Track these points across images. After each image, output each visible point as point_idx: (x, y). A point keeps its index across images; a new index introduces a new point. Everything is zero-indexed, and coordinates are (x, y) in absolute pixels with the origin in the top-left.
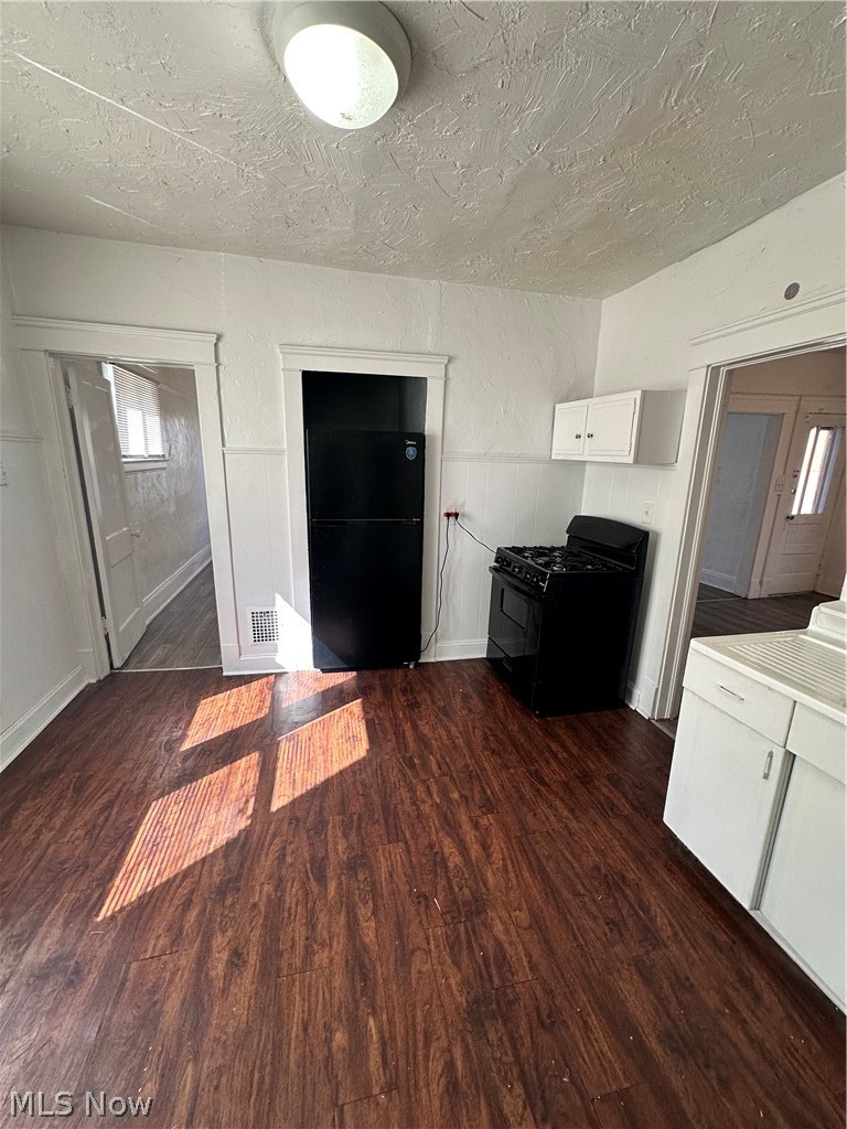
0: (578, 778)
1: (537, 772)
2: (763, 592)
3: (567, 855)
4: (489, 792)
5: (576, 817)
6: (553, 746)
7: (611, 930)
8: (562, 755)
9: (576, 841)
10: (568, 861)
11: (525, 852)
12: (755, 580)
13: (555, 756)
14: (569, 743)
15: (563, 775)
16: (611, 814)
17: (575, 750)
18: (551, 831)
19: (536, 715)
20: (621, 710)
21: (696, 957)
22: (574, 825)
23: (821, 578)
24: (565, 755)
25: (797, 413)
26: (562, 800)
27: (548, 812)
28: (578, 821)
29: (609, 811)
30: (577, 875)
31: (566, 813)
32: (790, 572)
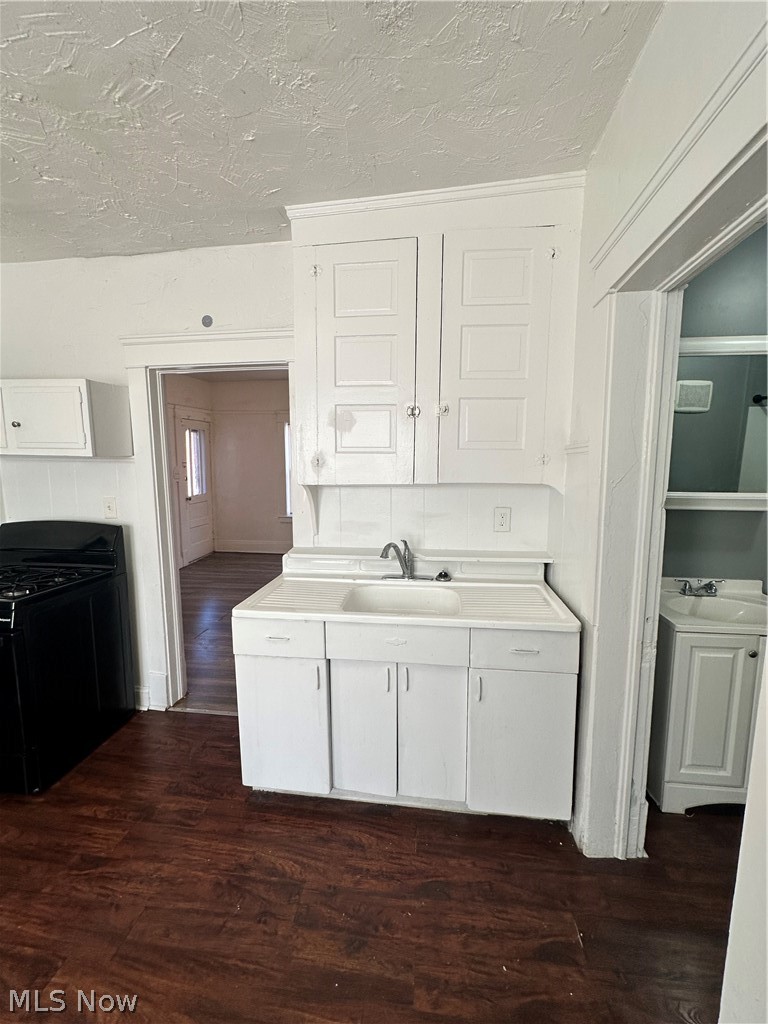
0: (138, 819)
1: (83, 858)
2: (185, 562)
3: (181, 905)
4: (29, 951)
5: (164, 861)
6: (85, 811)
7: (265, 923)
8: (102, 812)
9: (182, 883)
10: (188, 911)
11: (135, 960)
13: (95, 820)
14: (101, 792)
15: (118, 832)
16: (193, 823)
17: (113, 795)
18: (149, 904)
19: (38, 794)
20: (134, 720)
21: (320, 864)
22: (167, 870)
23: (216, 541)
24: (107, 809)
26: (137, 858)
27: (130, 887)
28: (169, 862)
29: (190, 822)
30: (206, 913)
31: (151, 867)
32: (198, 541)
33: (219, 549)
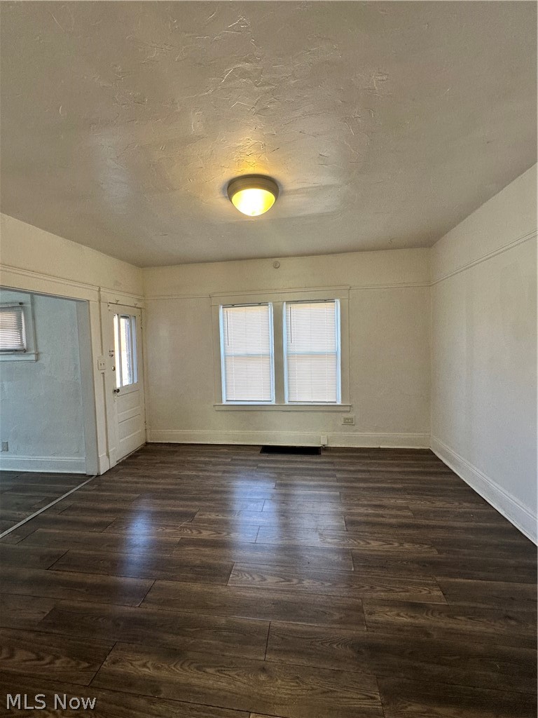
2: (111, 463)
12: (102, 455)
23: (148, 432)
25: (100, 301)
32: (127, 435)
33: (151, 440)
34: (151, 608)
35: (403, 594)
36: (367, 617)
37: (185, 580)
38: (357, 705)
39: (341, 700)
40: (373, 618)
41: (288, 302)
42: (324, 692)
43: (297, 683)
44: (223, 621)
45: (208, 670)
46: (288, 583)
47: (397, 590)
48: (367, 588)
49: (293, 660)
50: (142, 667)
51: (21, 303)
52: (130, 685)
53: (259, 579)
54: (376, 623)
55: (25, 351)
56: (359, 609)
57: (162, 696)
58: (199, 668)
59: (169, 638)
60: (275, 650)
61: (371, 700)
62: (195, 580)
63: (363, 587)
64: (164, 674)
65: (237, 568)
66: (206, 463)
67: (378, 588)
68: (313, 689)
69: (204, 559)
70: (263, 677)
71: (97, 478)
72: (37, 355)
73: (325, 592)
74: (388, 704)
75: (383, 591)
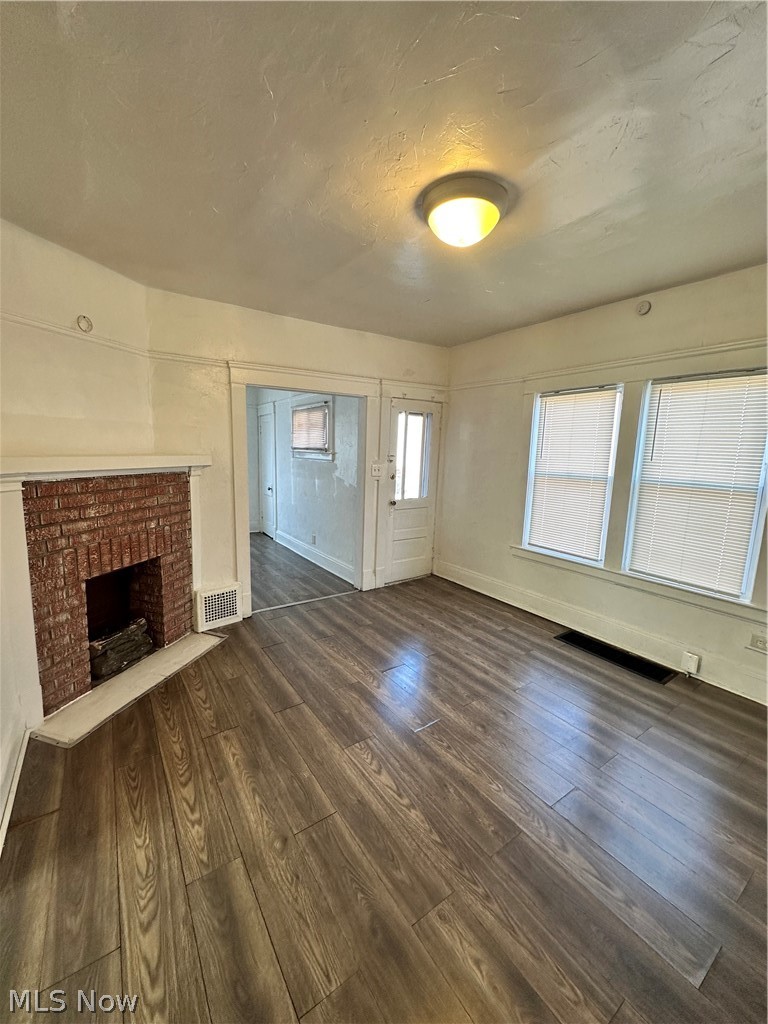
2: (378, 582)
12: (367, 570)
23: (436, 562)
25: (381, 396)
32: (402, 558)
33: (438, 572)
34: (278, 720)
35: (525, 953)
36: (432, 915)
37: (322, 719)
38: (310, 963)
39: (303, 938)
40: (438, 924)
41: (657, 381)
42: (300, 914)
43: (292, 879)
44: (306, 774)
45: (257, 799)
46: (396, 796)
47: (522, 938)
48: (481, 890)
49: (312, 860)
50: (232, 754)
51: (326, 402)
52: (216, 760)
53: (376, 769)
54: (434, 932)
55: (326, 450)
56: (435, 898)
57: (220, 784)
58: (254, 790)
59: (265, 752)
60: (311, 837)
61: (325, 978)
62: (327, 724)
63: (475, 884)
64: (235, 772)
65: (371, 743)
66: (469, 621)
67: (495, 907)
68: (296, 900)
69: (354, 712)
70: (278, 845)
71: (359, 594)
72: (334, 454)
73: (422, 841)
74: (333, 1005)
75: (497, 916)
